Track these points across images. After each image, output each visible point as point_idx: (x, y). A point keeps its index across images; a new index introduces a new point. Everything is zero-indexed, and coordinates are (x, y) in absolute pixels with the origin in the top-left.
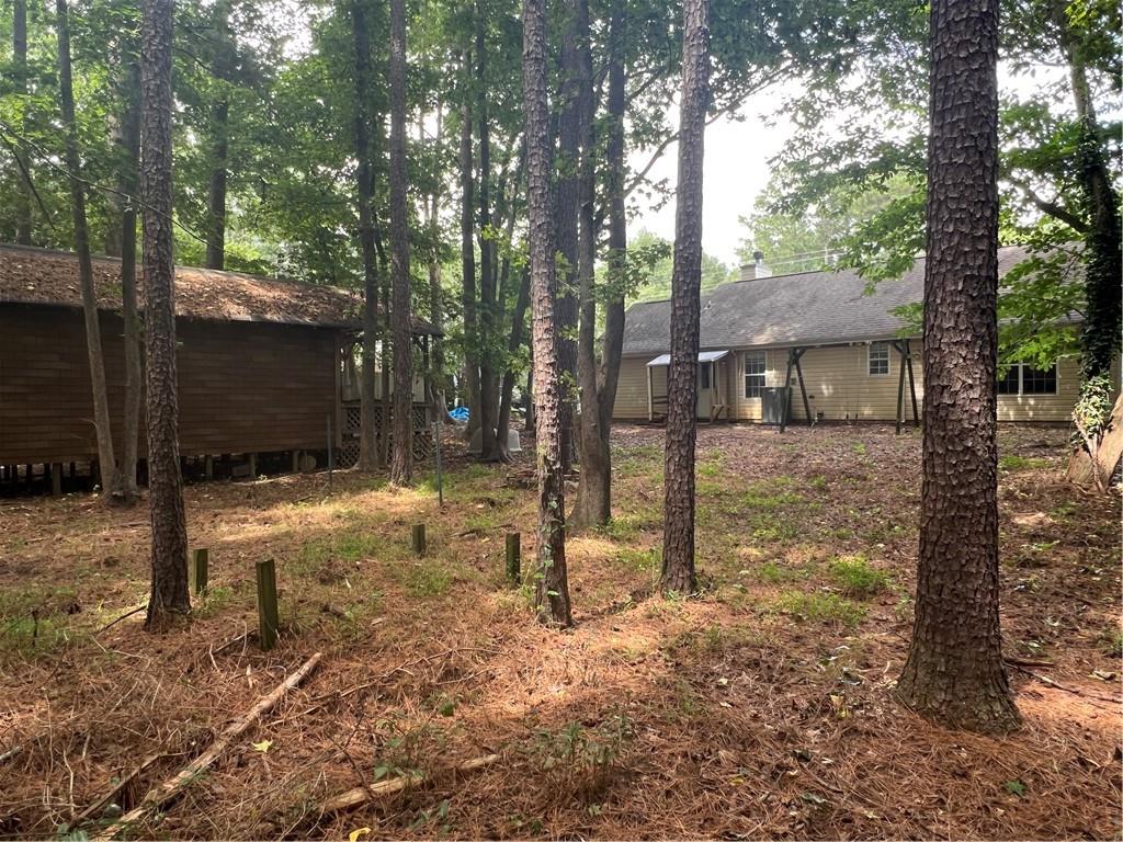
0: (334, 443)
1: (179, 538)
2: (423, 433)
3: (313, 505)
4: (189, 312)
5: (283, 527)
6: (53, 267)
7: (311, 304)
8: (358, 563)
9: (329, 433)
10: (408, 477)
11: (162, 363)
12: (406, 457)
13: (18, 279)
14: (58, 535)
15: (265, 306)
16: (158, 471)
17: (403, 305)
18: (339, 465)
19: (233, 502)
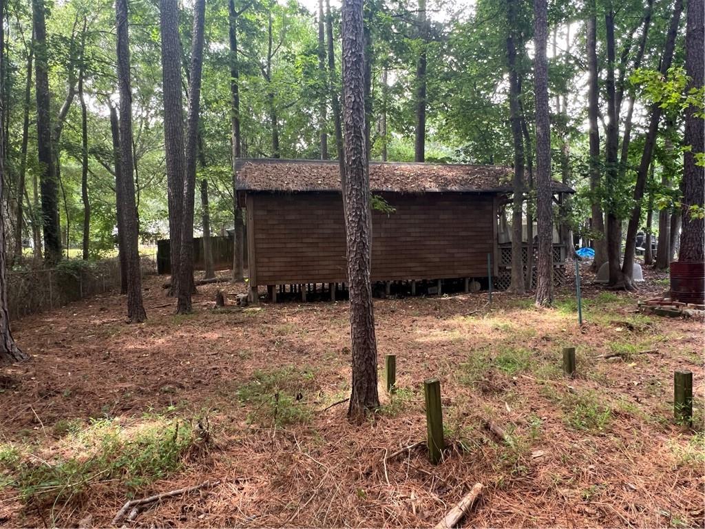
0: (492, 272)
1: (369, 348)
2: (558, 267)
3: (478, 319)
4: (401, 189)
5: (457, 334)
6: (331, 169)
7: (476, 177)
8: (515, 378)
9: (489, 266)
10: (550, 300)
11: (357, 208)
12: (548, 285)
13: (314, 177)
14: (325, 328)
15: (447, 182)
16: (355, 294)
17: (545, 168)
18: (496, 288)
19: (426, 312)
